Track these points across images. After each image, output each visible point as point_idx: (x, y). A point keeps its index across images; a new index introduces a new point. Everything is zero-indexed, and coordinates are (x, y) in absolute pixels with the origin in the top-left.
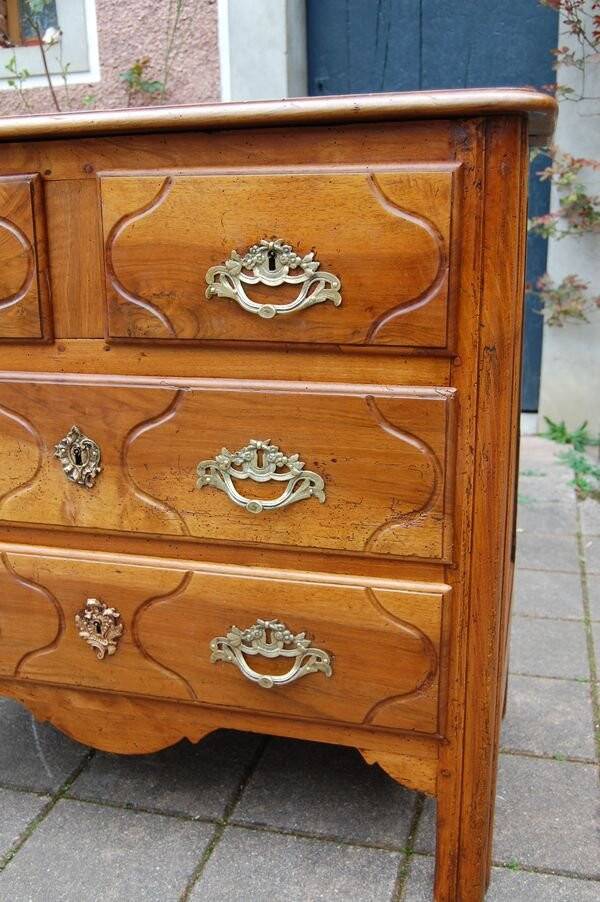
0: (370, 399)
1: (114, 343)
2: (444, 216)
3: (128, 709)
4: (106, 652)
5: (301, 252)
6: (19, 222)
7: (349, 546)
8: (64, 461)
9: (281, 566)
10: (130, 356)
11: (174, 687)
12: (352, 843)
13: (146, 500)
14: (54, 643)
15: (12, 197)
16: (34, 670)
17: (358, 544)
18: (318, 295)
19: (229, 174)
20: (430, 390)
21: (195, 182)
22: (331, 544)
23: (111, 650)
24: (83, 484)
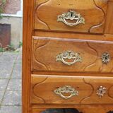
6: (103, 9)
8: (103, 59)
15: (103, 4)
24: (106, 64)
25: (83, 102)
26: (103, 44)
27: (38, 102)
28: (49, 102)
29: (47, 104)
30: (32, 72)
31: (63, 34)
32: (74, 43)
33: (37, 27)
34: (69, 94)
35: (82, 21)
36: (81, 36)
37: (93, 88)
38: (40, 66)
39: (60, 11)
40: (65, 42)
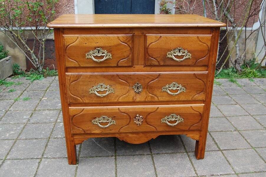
0: (194, 74)
1: (146, 66)
2: (209, 44)
3: (141, 135)
4: (140, 124)
5: (184, 50)
6: (128, 43)
7: (189, 99)
8: (135, 89)
9: (175, 104)
10: (148, 68)
11: (153, 129)
12: (176, 153)
13: (150, 94)
14: (128, 124)
15: (127, 39)
16: (123, 130)
17: (190, 99)
18: (187, 57)
19: (173, 36)
20: (204, 72)
21: (166, 37)
22: (186, 99)
23: (141, 124)
24: (138, 93)
25: (122, 131)
26: (134, 75)
27: (78, 132)
28: (89, 132)
29: (87, 134)
30: (70, 105)
31: (94, 69)
32: (105, 77)
33: (68, 65)
34: (107, 123)
35: (110, 56)
36: (111, 69)
37: (131, 117)
38: (75, 99)
39: (88, 49)
40: (96, 76)
